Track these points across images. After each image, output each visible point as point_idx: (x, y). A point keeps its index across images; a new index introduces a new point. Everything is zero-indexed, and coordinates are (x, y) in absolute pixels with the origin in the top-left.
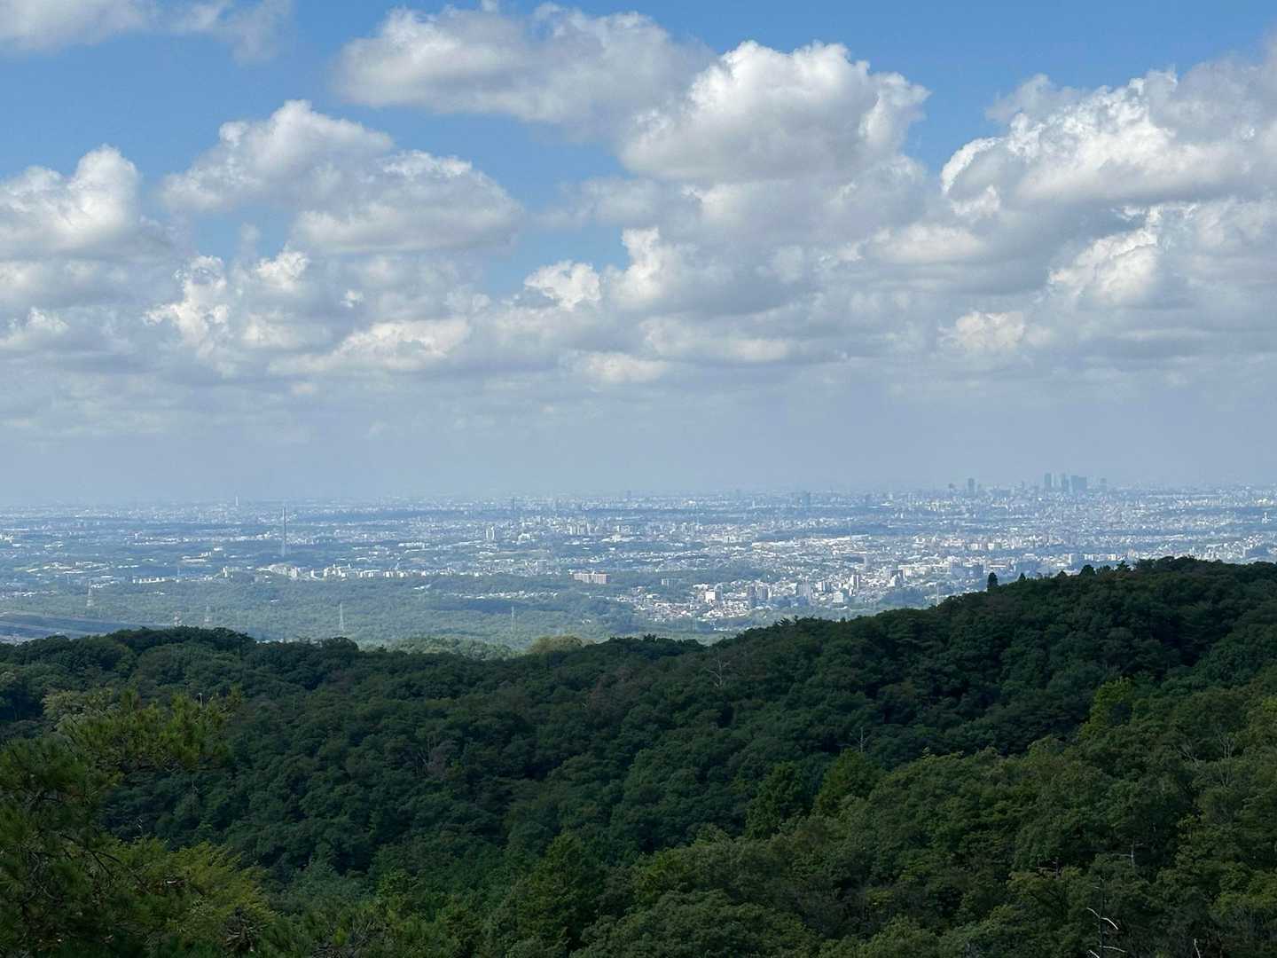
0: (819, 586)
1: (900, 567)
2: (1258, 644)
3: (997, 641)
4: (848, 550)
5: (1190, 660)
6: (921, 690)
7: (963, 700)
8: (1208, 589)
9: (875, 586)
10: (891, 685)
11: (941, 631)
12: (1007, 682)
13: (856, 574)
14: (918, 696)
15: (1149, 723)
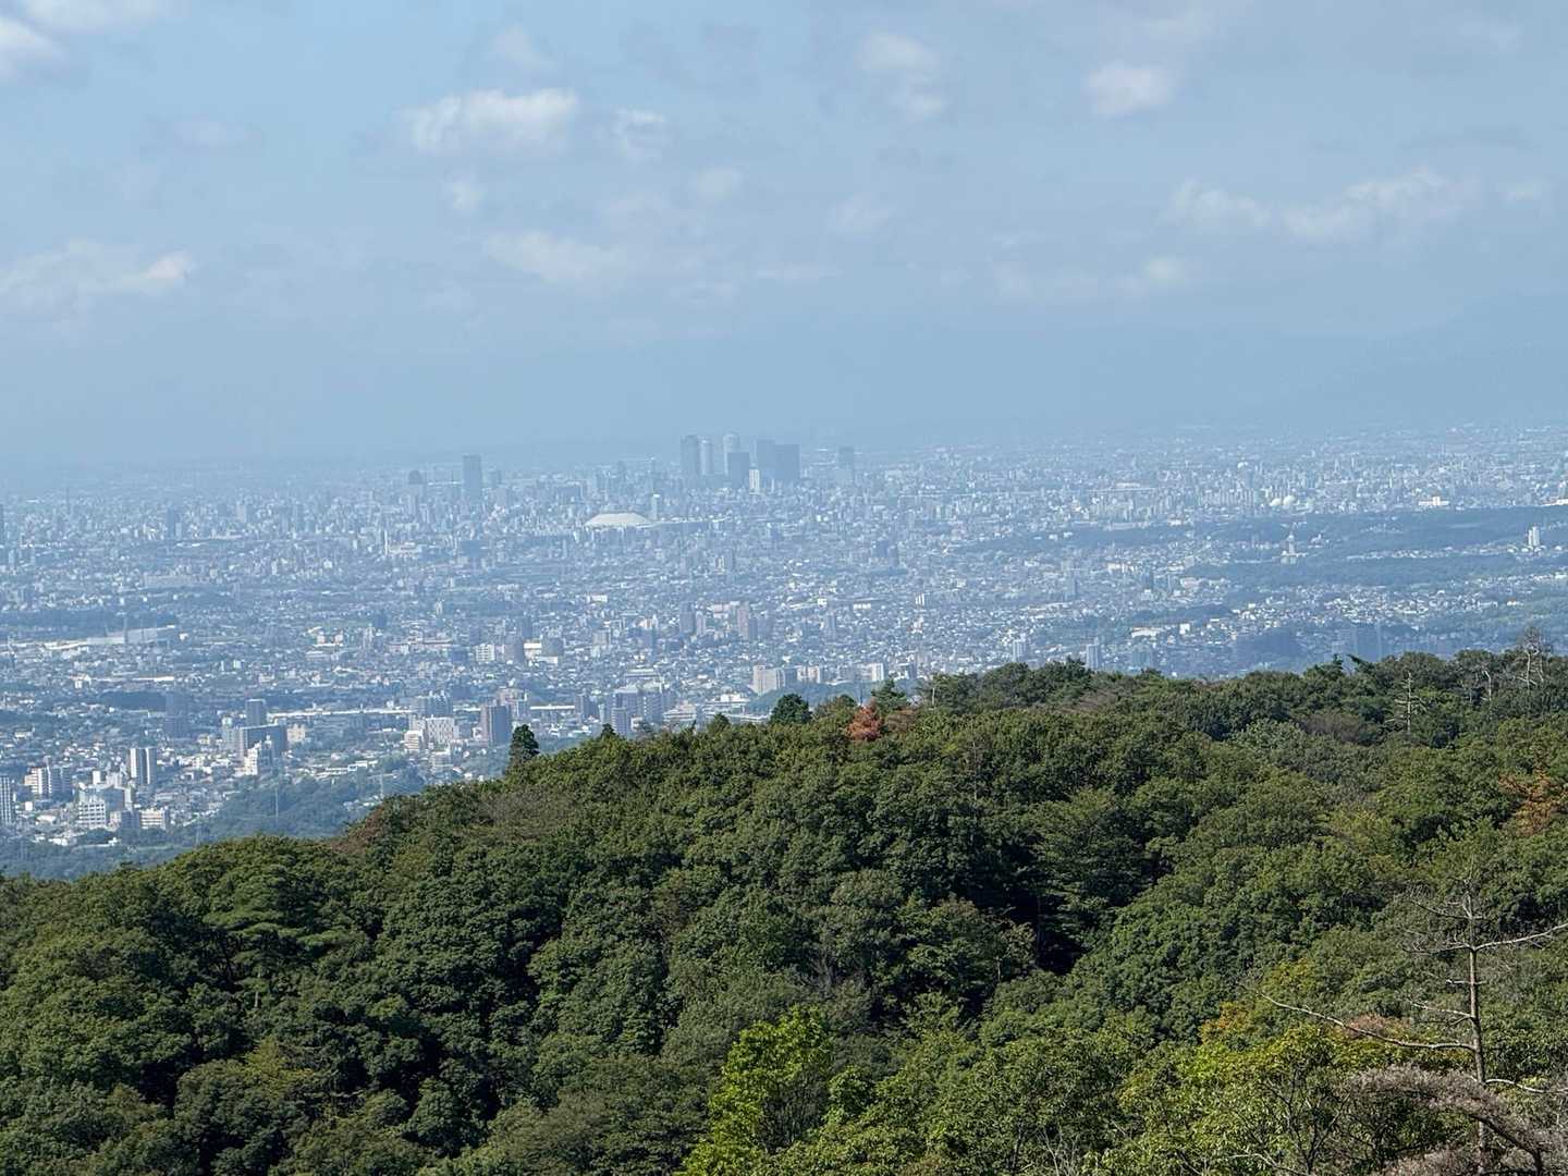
0: (35, 781)
1: (274, 718)
2: (1245, 904)
3: (520, 923)
4: (120, 673)
5: (1059, 956)
6: (302, 1074)
7: (427, 1095)
8: (1105, 755)
9: (199, 774)
10: (215, 1064)
11: (358, 898)
12: (550, 1039)
13: (142, 743)
14: (297, 1091)
15: (871, 1133)
